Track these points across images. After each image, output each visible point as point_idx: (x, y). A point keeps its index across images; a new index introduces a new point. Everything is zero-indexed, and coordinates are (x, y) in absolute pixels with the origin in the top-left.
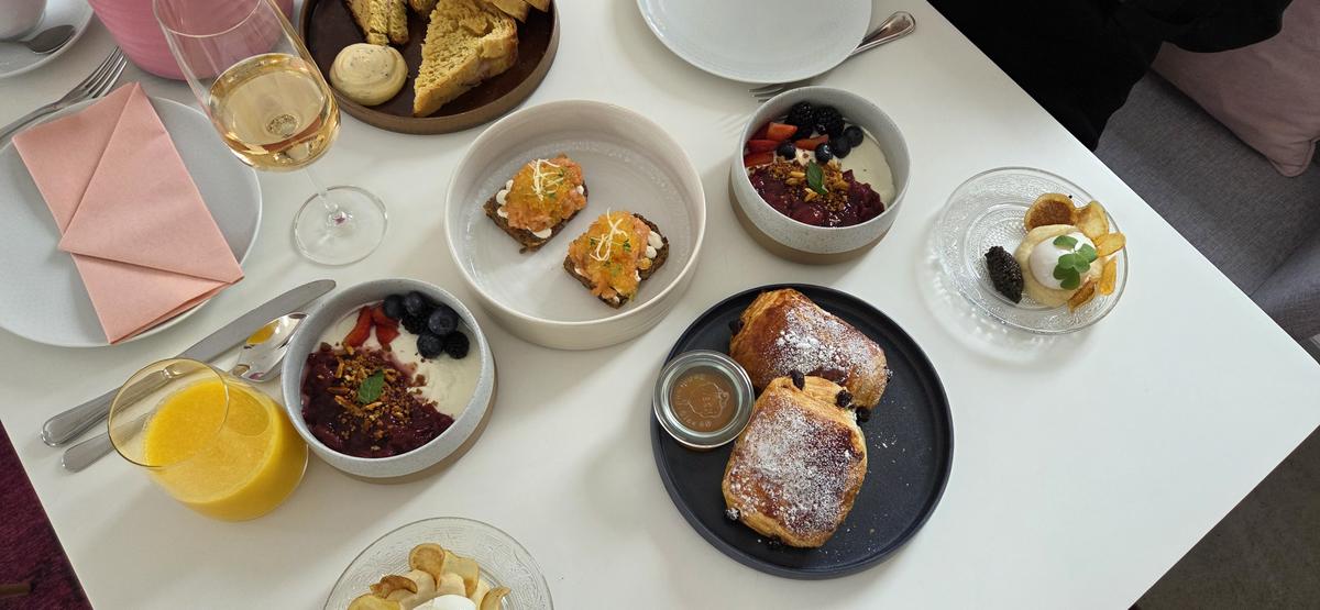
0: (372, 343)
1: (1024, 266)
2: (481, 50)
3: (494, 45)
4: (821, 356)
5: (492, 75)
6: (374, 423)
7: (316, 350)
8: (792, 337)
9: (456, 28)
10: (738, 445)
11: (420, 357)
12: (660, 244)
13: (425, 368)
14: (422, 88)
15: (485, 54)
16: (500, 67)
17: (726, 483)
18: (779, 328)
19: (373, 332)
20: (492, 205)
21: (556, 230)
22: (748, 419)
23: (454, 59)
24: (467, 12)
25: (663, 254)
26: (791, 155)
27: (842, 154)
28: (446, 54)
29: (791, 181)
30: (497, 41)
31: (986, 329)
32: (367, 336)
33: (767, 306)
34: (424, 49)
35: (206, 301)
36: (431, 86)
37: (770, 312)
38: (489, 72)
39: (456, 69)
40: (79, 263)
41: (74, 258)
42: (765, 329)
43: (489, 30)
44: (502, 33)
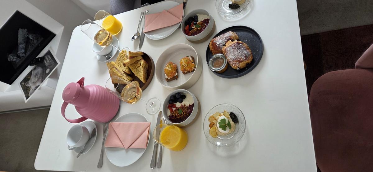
0: (174, 109)
1: (235, 3)
2: (143, 67)
3: (143, 64)
4: (224, 40)
5: (147, 68)
6: (185, 114)
7: (169, 118)
8: (218, 43)
9: (137, 69)
10: (228, 62)
11: (181, 103)
12: (191, 57)
13: (183, 104)
14: (142, 79)
15: (144, 67)
16: (147, 66)
17: (233, 67)
18: (215, 44)
19: (172, 108)
20: (167, 79)
21: (177, 72)
22: (225, 57)
23: (141, 72)
24: (135, 66)
25: (192, 58)
26: (192, 28)
27: (198, 21)
28: (139, 72)
29: (196, 30)
30: (143, 63)
31: (240, 15)
32: (172, 109)
33: (211, 45)
34: (136, 75)
35: (150, 131)
36: (142, 78)
37: (212, 44)
38: (146, 69)
39: (143, 72)
40: (130, 148)
41: (129, 148)
42: (214, 47)
43: (140, 64)
44: (142, 62)
